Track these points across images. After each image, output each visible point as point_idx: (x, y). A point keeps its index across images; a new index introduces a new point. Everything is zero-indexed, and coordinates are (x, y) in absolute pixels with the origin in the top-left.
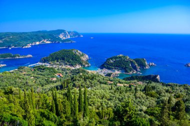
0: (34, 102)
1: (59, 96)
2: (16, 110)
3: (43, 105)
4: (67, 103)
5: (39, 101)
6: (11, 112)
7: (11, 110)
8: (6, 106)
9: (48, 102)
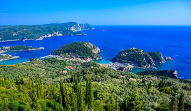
0: (42, 93)
1: (68, 88)
2: (24, 99)
3: (50, 95)
4: (74, 95)
5: (47, 92)
6: (19, 101)
7: (19, 99)
8: (16, 95)
9: (55, 93)
